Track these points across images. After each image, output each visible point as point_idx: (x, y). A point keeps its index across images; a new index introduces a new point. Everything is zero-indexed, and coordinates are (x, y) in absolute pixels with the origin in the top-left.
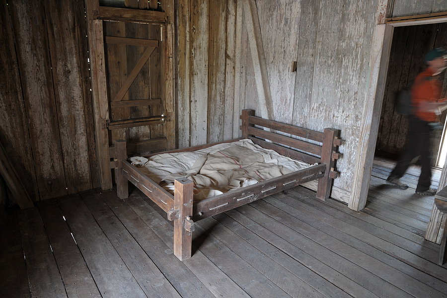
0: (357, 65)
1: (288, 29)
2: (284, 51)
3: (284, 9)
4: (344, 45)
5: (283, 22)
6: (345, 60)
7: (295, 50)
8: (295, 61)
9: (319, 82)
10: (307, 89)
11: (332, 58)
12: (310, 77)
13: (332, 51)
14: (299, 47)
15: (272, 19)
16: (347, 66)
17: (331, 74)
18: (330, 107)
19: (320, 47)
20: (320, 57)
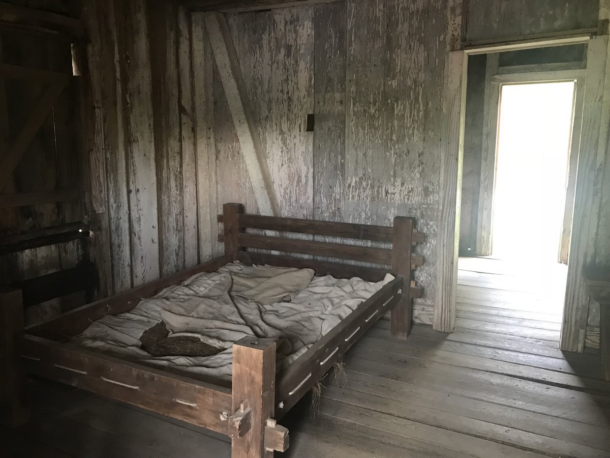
0: (418, 113)
1: (293, 62)
2: (289, 98)
3: (283, 29)
4: (394, 83)
5: (283, 51)
6: (397, 106)
7: (309, 95)
8: (311, 112)
9: (356, 144)
10: (336, 156)
11: (375, 105)
12: (340, 137)
13: (375, 94)
14: (317, 91)
15: (261, 47)
16: (403, 115)
17: (376, 129)
18: (379, 181)
19: (353, 89)
20: (354, 105)
